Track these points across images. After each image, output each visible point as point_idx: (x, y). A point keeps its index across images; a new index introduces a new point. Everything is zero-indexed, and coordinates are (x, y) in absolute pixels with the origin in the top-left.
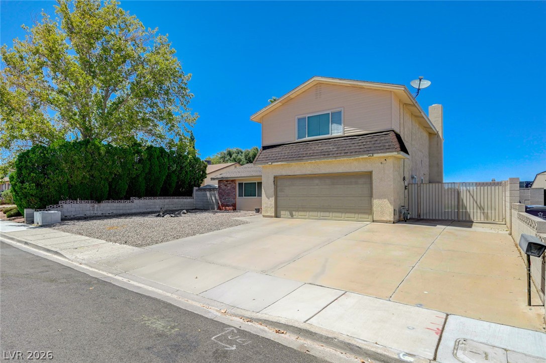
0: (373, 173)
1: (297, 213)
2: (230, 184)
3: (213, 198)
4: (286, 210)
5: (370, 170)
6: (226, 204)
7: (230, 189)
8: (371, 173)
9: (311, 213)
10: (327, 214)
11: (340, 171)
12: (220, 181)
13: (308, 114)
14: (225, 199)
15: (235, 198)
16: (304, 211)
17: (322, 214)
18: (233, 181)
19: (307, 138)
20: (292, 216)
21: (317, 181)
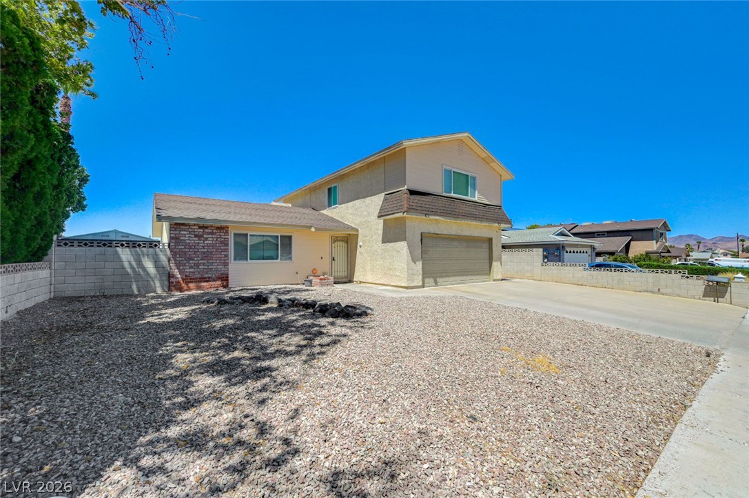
0: (493, 239)
1: (441, 279)
2: (212, 233)
3: (149, 265)
4: (430, 277)
5: (490, 237)
6: (198, 276)
7: (213, 245)
8: (490, 240)
9: (453, 278)
10: (464, 278)
11: (475, 234)
12: (177, 226)
13: (454, 167)
14: (197, 265)
15: (226, 264)
16: (447, 276)
17: (461, 278)
18: (222, 229)
19: (452, 195)
20: (436, 283)
21: (456, 243)
